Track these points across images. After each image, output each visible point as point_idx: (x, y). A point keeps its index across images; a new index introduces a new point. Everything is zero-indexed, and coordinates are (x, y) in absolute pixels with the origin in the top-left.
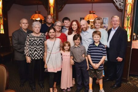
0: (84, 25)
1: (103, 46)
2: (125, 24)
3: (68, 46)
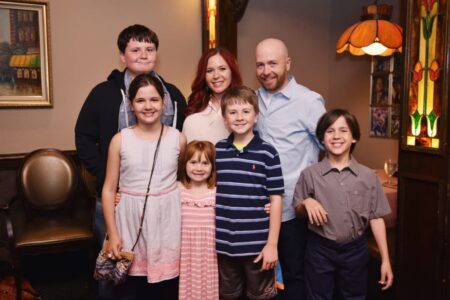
1: (265, 151)
3: (205, 163)
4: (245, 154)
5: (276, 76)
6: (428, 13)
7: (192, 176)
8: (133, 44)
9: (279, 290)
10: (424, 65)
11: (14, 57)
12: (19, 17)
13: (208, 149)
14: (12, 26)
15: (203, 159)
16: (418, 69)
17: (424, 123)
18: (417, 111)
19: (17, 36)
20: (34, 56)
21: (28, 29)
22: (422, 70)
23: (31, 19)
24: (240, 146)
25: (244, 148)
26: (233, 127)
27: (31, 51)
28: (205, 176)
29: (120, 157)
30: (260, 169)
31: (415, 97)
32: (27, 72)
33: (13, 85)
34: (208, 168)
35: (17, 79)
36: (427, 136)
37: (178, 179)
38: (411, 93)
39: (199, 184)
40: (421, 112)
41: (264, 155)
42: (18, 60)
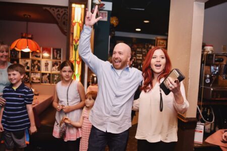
0: (120, 53)
1: (25, 90)
2: (71, 57)
9: (27, 144)
10: (74, 59)
25: (17, 89)
41: (24, 91)
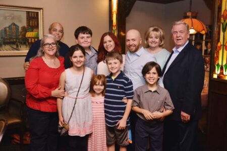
3: (101, 85)
4: (115, 81)
5: (135, 46)
6: (225, 21)
7: (96, 91)
8: (81, 35)
10: (222, 44)
11: (27, 33)
12: (30, 15)
13: (102, 79)
14: (27, 19)
15: (100, 84)
16: (219, 45)
17: (222, 68)
18: (218, 64)
19: (29, 24)
20: (36, 32)
21: (34, 20)
22: (221, 45)
23: (35, 16)
24: (113, 78)
25: (115, 79)
26: (111, 70)
27: (35, 30)
28: (101, 91)
29: (65, 82)
30: (121, 88)
31: (218, 57)
32: (33, 40)
33: (27, 46)
34: (102, 87)
35: (29, 43)
36: (223, 75)
37: (90, 92)
38: (215, 55)
39: (98, 94)
40: (220, 64)
41: (123, 82)
42: (29, 34)
